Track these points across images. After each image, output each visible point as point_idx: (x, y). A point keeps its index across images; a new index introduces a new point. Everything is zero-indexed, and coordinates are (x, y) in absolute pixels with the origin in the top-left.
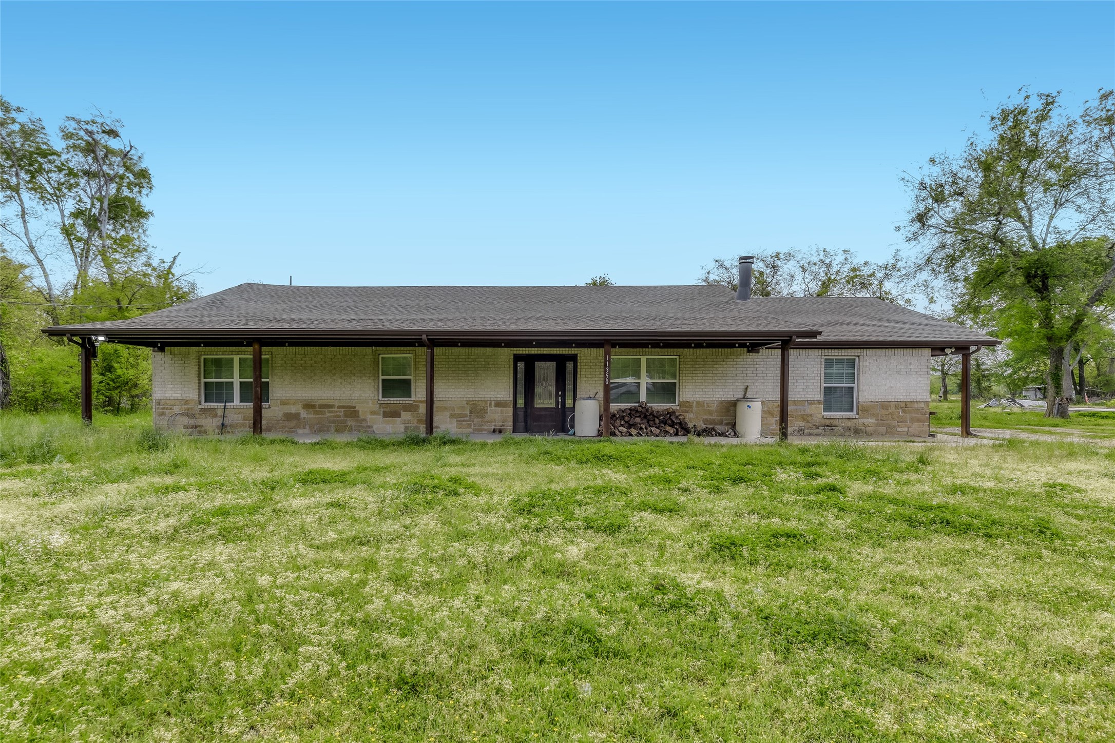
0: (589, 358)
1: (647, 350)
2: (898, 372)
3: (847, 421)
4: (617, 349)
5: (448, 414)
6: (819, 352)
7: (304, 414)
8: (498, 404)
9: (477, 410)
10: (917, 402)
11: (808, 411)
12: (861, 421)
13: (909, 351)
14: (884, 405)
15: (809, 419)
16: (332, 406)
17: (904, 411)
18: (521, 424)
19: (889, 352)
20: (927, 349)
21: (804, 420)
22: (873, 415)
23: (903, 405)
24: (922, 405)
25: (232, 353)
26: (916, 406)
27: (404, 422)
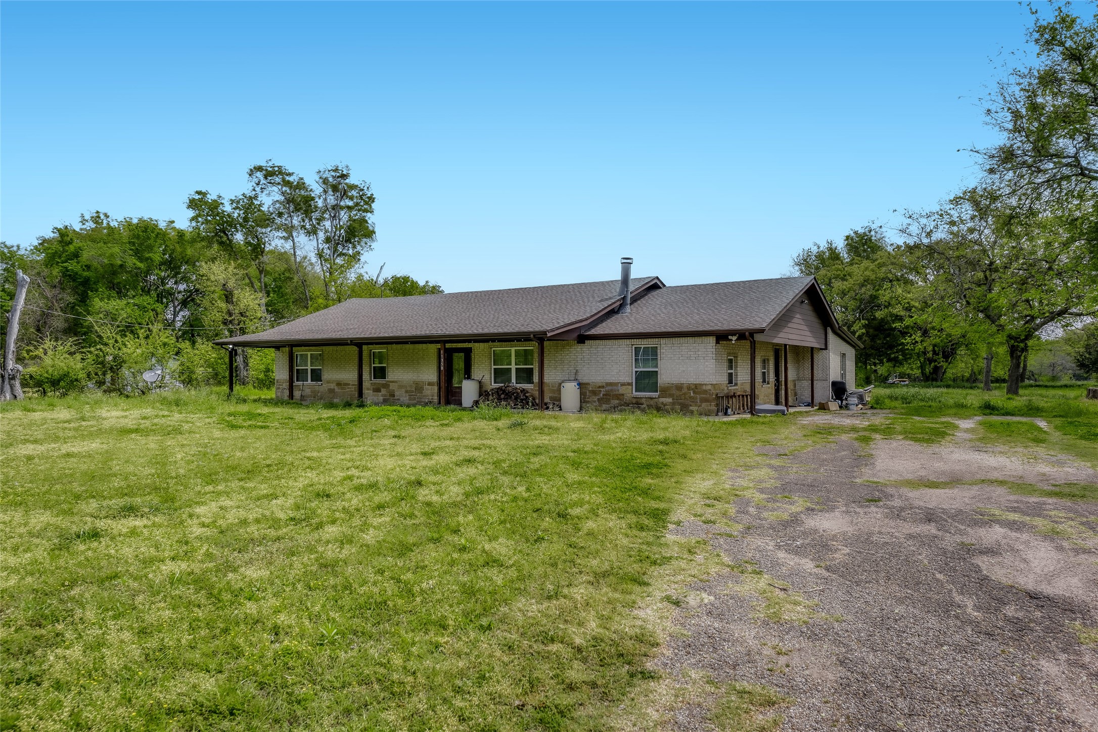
0: (478, 349)
1: (513, 343)
2: (689, 358)
3: (650, 400)
4: (497, 344)
5: (403, 390)
6: (628, 342)
7: (337, 389)
8: (430, 384)
9: (418, 387)
10: (705, 384)
11: (621, 392)
12: (662, 400)
13: (698, 339)
14: (679, 387)
15: (621, 397)
16: (348, 384)
17: (694, 392)
18: (443, 401)
19: (682, 340)
20: (711, 337)
21: (618, 399)
22: (671, 396)
23: (693, 387)
24: (709, 387)
25: (306, 351)
26: (704, 387)
27: (382, 395)
